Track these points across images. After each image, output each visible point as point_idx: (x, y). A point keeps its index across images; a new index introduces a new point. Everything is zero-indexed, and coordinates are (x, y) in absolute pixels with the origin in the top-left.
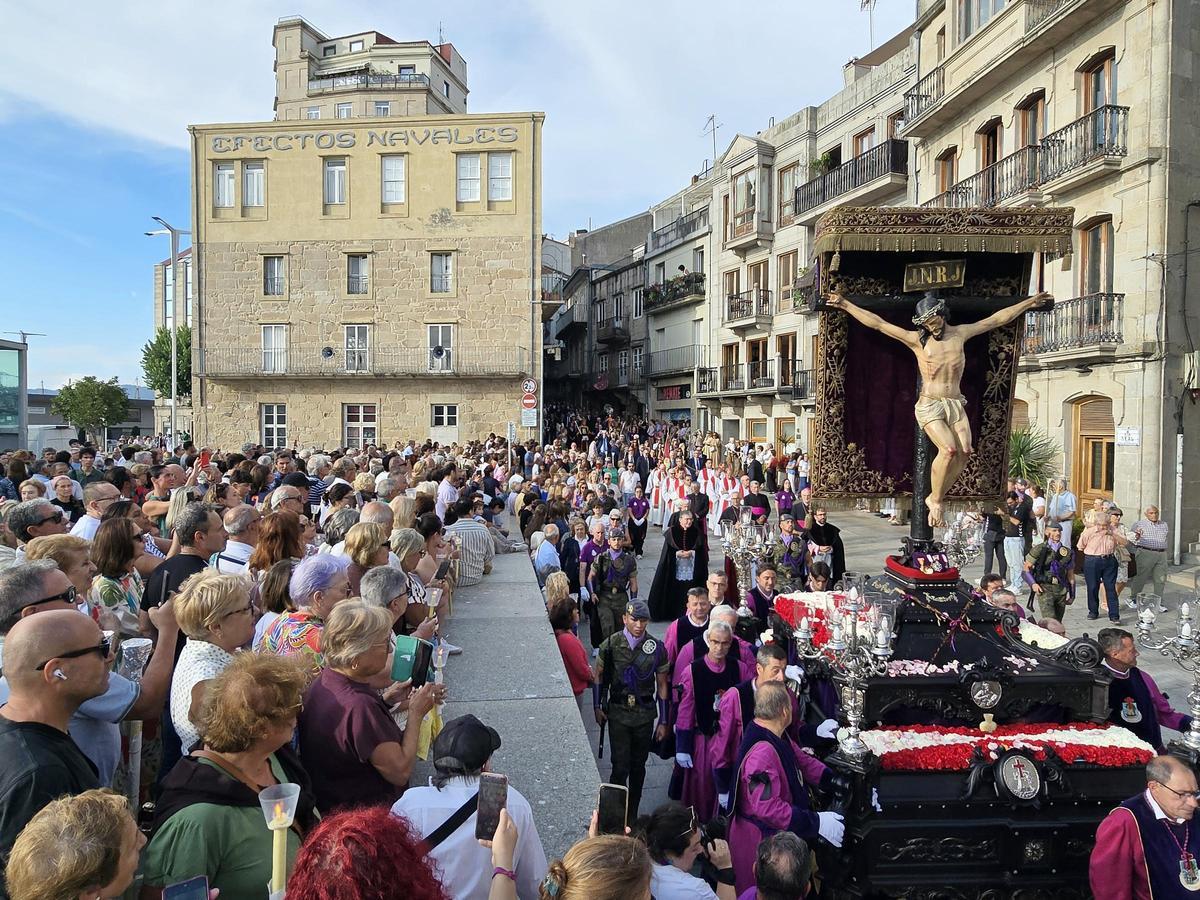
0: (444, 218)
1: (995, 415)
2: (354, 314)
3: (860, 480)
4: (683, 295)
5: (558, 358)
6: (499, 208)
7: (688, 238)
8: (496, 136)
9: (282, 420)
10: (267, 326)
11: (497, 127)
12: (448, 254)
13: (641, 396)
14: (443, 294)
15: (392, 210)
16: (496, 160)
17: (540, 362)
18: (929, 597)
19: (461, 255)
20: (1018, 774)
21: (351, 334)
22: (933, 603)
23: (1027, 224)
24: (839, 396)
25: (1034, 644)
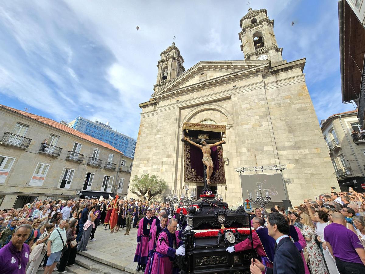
1: (221, 164)
3: (195, 178)
18: (208, 200)
20: (229, 236)
22: (209, 201)
23: (218, 127)
24: (189, 159)
25: (232, 209)
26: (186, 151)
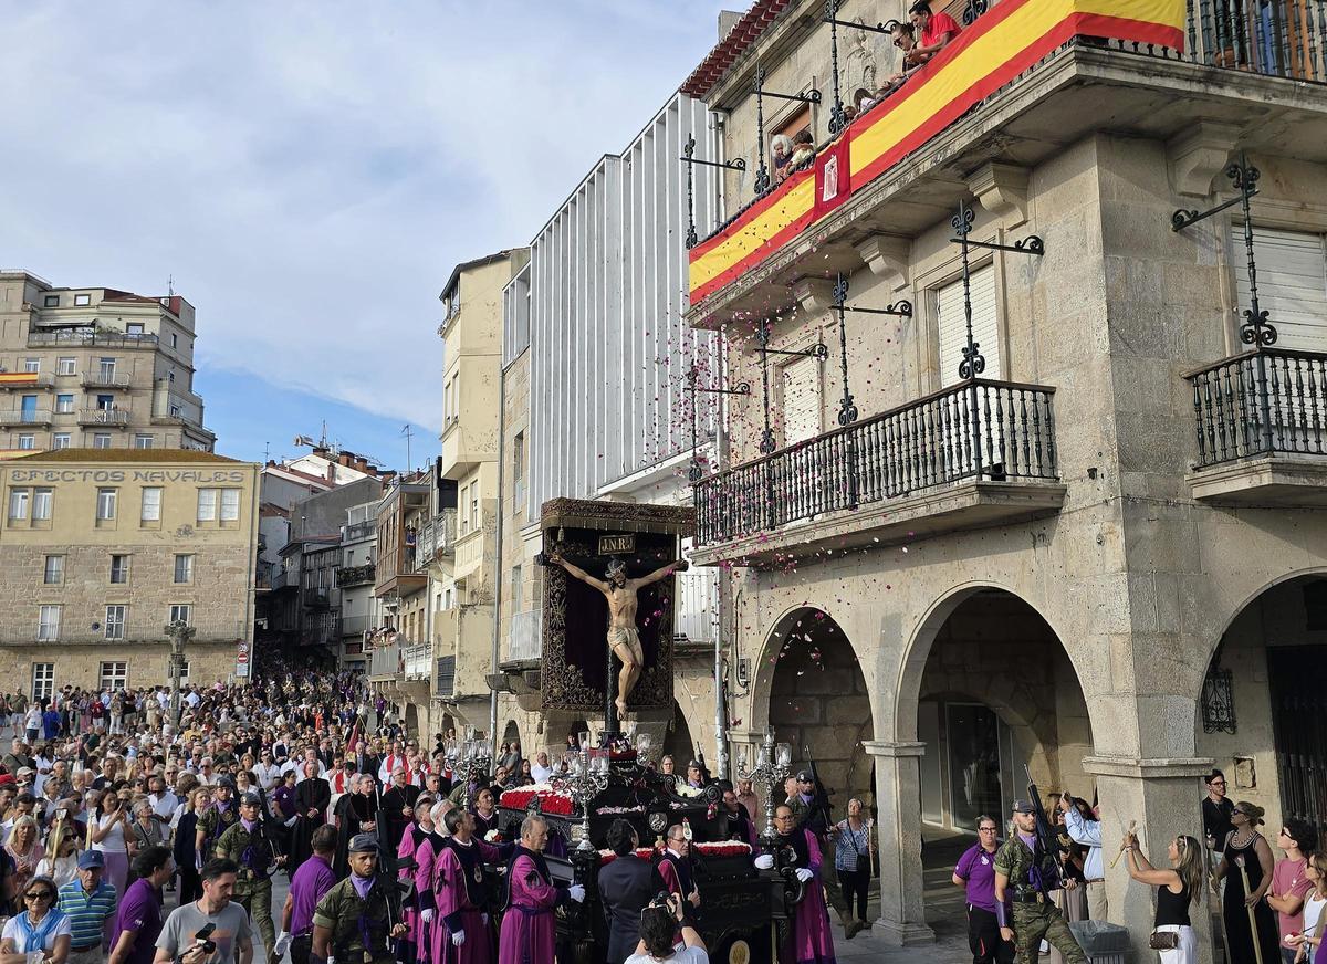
0: (187, 531)
2: (115, 598)
3: (578, 696)
4: (362, 580)
5: (265, 627)
6: (228, 525)
7: (367, 538)
8: (228, 477)
9: (49, 675)
10: (45, 606)
11: (229, 472)
12: (188, 555)
13: (334, 651)
14: (184, 584)
15: (149, 525)
16: (228, 493)
17: (252, 631)
18: (619, 769)
19: (198, 557)
21: (111, 611)
22: (624, 773)
24: (560, 628)
25: (685, 794)
26: (553, 597)
